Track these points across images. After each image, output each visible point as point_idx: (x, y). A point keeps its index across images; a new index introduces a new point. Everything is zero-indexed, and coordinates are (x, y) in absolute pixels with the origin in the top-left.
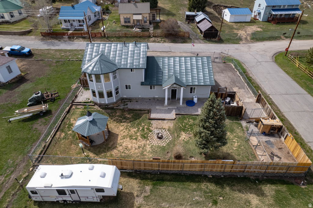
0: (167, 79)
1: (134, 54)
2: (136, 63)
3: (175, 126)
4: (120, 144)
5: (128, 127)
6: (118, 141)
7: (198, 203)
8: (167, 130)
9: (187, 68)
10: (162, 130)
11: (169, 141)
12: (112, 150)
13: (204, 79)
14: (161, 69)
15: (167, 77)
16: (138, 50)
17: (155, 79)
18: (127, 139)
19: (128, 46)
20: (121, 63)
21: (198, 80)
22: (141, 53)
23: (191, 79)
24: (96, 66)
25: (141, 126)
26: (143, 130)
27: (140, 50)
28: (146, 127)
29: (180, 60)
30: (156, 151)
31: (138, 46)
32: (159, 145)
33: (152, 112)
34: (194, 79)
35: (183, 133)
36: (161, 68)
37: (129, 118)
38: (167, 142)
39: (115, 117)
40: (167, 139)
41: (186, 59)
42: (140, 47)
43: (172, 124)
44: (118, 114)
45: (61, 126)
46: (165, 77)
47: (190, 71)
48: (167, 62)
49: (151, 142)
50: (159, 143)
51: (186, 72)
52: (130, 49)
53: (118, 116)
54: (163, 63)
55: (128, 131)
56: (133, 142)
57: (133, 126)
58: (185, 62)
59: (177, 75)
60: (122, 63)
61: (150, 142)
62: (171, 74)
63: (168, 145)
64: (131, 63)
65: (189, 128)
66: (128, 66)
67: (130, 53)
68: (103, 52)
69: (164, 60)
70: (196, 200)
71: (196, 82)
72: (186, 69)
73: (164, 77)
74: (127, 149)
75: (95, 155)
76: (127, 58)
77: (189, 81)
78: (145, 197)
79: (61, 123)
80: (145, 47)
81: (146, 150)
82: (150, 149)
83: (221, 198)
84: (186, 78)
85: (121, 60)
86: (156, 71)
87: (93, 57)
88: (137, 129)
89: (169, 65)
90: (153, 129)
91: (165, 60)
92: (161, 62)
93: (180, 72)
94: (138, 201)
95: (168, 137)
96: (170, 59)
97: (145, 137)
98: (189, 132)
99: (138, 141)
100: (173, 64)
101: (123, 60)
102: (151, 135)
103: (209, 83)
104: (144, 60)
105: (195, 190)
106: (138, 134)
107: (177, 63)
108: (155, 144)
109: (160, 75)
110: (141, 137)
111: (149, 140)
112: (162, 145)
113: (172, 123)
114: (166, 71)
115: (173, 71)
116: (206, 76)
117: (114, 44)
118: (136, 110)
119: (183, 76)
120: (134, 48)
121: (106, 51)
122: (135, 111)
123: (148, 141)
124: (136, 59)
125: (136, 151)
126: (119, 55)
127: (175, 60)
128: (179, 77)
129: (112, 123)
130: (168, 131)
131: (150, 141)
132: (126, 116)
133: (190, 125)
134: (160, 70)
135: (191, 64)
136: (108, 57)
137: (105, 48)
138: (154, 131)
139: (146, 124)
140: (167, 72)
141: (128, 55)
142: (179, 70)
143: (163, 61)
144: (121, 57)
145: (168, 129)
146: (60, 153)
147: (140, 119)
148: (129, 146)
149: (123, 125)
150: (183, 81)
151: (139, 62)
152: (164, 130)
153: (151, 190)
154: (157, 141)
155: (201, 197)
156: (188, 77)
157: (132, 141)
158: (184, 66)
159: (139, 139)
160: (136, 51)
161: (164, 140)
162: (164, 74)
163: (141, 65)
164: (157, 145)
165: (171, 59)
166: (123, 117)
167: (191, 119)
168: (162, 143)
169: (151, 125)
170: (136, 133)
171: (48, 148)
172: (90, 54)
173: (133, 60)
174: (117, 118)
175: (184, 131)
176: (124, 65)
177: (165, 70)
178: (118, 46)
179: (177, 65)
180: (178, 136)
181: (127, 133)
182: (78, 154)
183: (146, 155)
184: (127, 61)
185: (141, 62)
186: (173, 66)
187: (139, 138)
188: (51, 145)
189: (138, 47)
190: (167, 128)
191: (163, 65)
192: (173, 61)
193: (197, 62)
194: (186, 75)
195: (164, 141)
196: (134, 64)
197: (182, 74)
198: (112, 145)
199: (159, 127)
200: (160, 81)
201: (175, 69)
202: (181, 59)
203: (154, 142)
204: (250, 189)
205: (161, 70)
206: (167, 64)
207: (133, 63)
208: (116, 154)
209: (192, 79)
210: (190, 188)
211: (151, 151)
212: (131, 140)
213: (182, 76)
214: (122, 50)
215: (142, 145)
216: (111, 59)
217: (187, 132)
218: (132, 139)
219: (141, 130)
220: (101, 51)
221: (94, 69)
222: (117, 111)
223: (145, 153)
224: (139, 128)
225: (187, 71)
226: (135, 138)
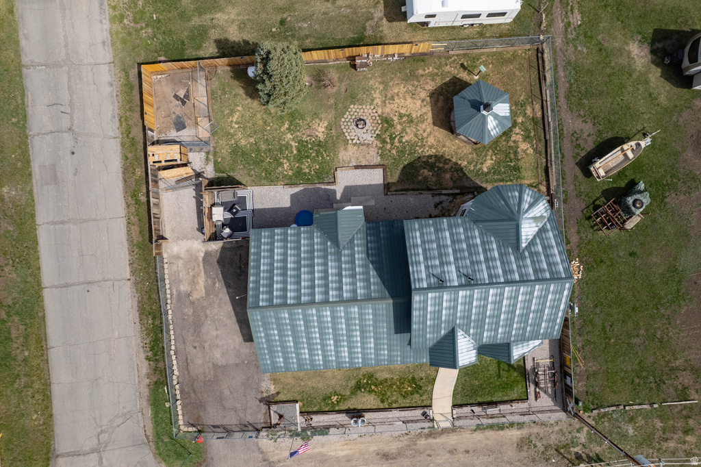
0: (355, 236)
1: (440, 255)
2: (428, 231)
3: (337, 153)
4: (425, 103)
5: (420, 144)
6: (430, 109)
7: (304, 20)
8: (350, 142)
9: (309, 269)
10: (358, 142)
11: (345, 116)
12: (435, 90)
13: (272, 244)
14: (372, 263)
15: (356, 242)
16: (432, 266)
17: (382, 235)
18: (416, 116)
19: (461, 276)
20: (466, 230)
21: (285, 241)
22: (421, 258)
23: (302, 242)
24: (516, 202)
25: (398, 147)
26: (392, 139)
27: (427, 267)
28: (389, 146)
29: (326, 293)
30: (364, 93)
31: (436, 279)
32: (360, 107)
33: (382, 188)
34: (294, 242)
35: (321, 137)
36: (371, 266)
37: (425, 168)
38: (348, 113)
39: (450, 169)
40: (349, 121)
41: (310, 298)
42: (428, 276)
43: (340, 157)
44: (448, 176)
45: (542, 130)
46: (359, 242)
47: (302, 262)
48: (358, 284)
49: (374, 111)
50: (362, 111)
51: (312, 258)
52: (453, 268)
53: (445, 171)
54: (367, 280)
55: (419, 133)
56: (405, 109)
57: (413, 145)
58: (312, 287)
59: (333, 250)
60: (461, 230)
61: (376, 112)
62: (348, 249)
63: (346, 108)
64: (442, 230)
65: (311, 149)
66: (445, 224)
67: (452, 259)
68: (519, 255)
69: (366, 291)
70: (306, 22)
71: (291, 234)
72: (312, 266)
73: (362, 241)
74: (413, 94)
75: (458, 76)
76: (453, 242)
77: (306, 235)
78: (372, 19)
79: (545, 138)
80: (416, 277)
81: (380, 93)
82: (374, 96)
83: (274, 30)
84: (312, 242)
85: (467, 238)
86: (383, 255)
87: (538, 241)
88: (404, 141)
89: (353, 276)
90: (375, 141)
91: (362, 291)
92: (374, 284)
93: (325, 257)
94: (379, 12)
95: (347, 125)
96: (352, 294)
97: (387, 122)
98: (310, 140)
99: (396, 112)
100: (344, 280)
101: (463, 237)
102: (377, 129)
103: (263, 234)
104: (411, 240)
105: (307, 36)
106: (399, 127)
107: (332, 282)
108: (368, 107)
109: (373, 245)
110: (393, 120)
111: (379, 116)
112: (356, 107)
113: (341, 161)
114: (359, 257)
115: (343, 259)
116: (267, 251)
117: (498, 281)
118: (413, 190)
119: (319, 247)
120: (444, 272)
121: (512, 258)
122: (416, 187)
123: (380, 112)
124: (432, 242)
125: (396, 91)
126: (476, 248)
127: (337, 293)
128: (329, 243)
129: (453, 153)
130: (348, 140)
131: (376, 115)
132: (431, 173)
133: (308, 157)
134: (374, 258)
135: (298, 283)
136: (501, 244)
137: (519, 267)
138: (372, 137)
139: (389, 154)
140: (356, 256)
141: (455, 251)
142: (330, 264)
143: (368, 287)
144: (469, 246)
145: (347, 144)
146: (514, 73)
147: (402, 166)
148: (409, 100)
149: (431, 147)
150: (319, 234)
151: (422, 235)
152: (354, 142)
153: (364, 29)
154: (364, 114)
155: (300, 27)
156: (308, 245)
157: (407, 111)
158: (316, 275)
159: (395, 115)
160: (437, 262)
161: (354, 117)
162: (363, 249)
163: (417, 226)
164: (364, 107)
165: (349, 295)
166: (436, 169)
167: (305, 174)
168: (355, 110)
169: (380, 151)
170: (403, 130)
171: (539, 79)
172: (550, 247)
173: (438, 239)
174: (447, 166)
175: (320, 141)
176: (457, 226)
177: (362, 259)
178: (486, 276)
179: (334, 278)
180: (329, 128)
181: (418, 128)
182: (486, 75)
183: (380, 83)
184: (452, 235)
185: (418, 234)
186: (344, 273)
187: (395, 118)
188: (538, 86)
189: (433, 275)
190: (350, 147)
191: (367, 273)
192: (344, 287)
193: (285, 290)
194: (312, 251)
195: (353, 115)
196: (432, 229)
197: (322, 254)
198: (438, 101)
199: (364, 147)
200: (372, 232)
201: (337, 264)
202: (324, 296)
203: (370, 111)
204: (233, 47)
205: (370, 258)
206: (358, 277)
207: (437, 231)
208: (427, 83)
209: (299, 242)
210: (313, 40)
211: (373, 92)
212: (408, 113)
213: (322, 247)
214: (472, 263)
215: (389, 103)
216: (493, 239)
217: (314, 139)
218: (408, 116)
219: (396, 137)
220: (526, 258)
221: (517, 194)
222: (451, 184)
223: (381, 87)
224: (400, 142)
225: (309, 262)
226: (403, 117)
